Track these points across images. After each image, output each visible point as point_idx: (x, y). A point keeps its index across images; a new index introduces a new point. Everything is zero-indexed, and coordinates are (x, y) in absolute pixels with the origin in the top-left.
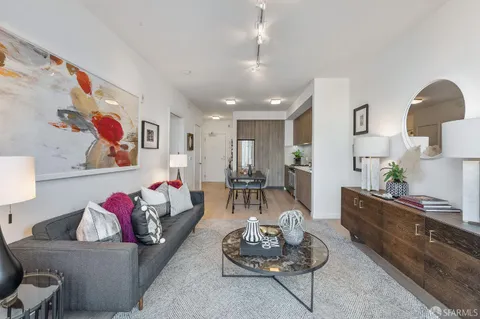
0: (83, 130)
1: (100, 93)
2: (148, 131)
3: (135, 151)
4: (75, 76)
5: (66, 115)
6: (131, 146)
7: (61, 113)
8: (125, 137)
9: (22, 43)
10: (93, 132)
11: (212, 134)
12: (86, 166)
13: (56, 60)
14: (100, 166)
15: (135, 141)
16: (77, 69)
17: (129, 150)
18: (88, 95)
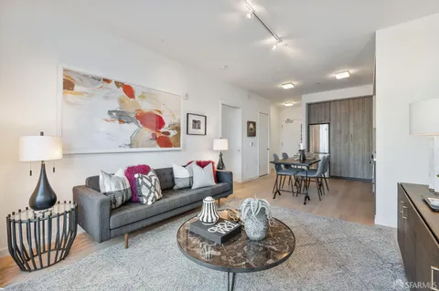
0: (128, 122)
1: (142, 97)
2: (195, 121)
3: (178, 137)
4: (121, 89)
5: (114, 114)
6: (173, 133)
7: (110, 113)
8: (166, 125)
9: (84, 75)
10: (137, 123)
11: (289, 121)
12: (131, 146)
13: (107, 81)
14: (143, 146)
15: (178, 129)
16: (123, 84)
17: (171, 136)
18: (132, 100)
